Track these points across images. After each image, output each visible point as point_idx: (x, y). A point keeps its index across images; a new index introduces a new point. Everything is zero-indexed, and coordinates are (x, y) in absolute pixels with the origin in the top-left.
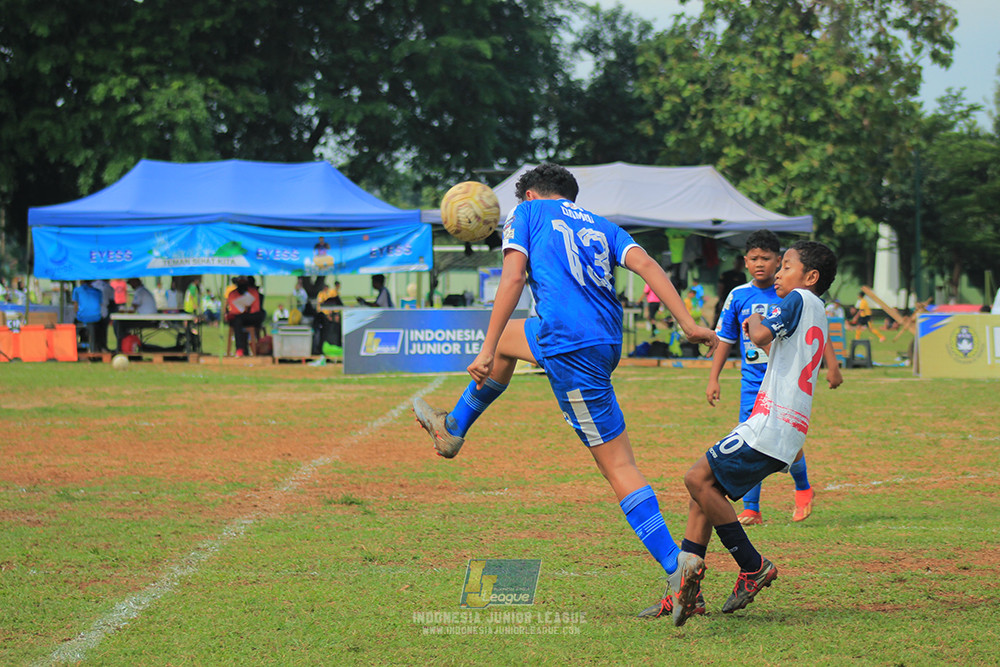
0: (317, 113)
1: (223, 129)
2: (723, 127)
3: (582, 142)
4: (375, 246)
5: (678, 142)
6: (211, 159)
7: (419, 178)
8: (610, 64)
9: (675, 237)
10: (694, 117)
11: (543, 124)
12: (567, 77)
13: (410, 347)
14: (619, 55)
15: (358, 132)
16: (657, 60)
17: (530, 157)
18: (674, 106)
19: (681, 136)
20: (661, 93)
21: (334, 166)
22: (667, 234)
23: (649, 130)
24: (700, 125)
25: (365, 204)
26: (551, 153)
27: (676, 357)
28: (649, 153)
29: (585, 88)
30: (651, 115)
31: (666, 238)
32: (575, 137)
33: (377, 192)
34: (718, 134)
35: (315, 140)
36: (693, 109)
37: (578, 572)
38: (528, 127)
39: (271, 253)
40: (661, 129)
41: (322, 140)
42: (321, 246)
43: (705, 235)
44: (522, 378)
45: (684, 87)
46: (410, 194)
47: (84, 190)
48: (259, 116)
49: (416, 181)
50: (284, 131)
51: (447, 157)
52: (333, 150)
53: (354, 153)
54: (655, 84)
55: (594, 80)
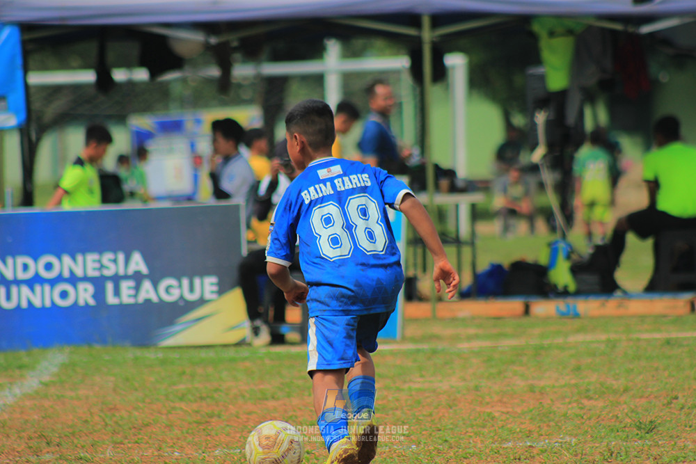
9: (552, 34)
22: (536, 27)
27: (565, 293)
31: (534, 37)
43: (618, 27)
44: (231, 353)
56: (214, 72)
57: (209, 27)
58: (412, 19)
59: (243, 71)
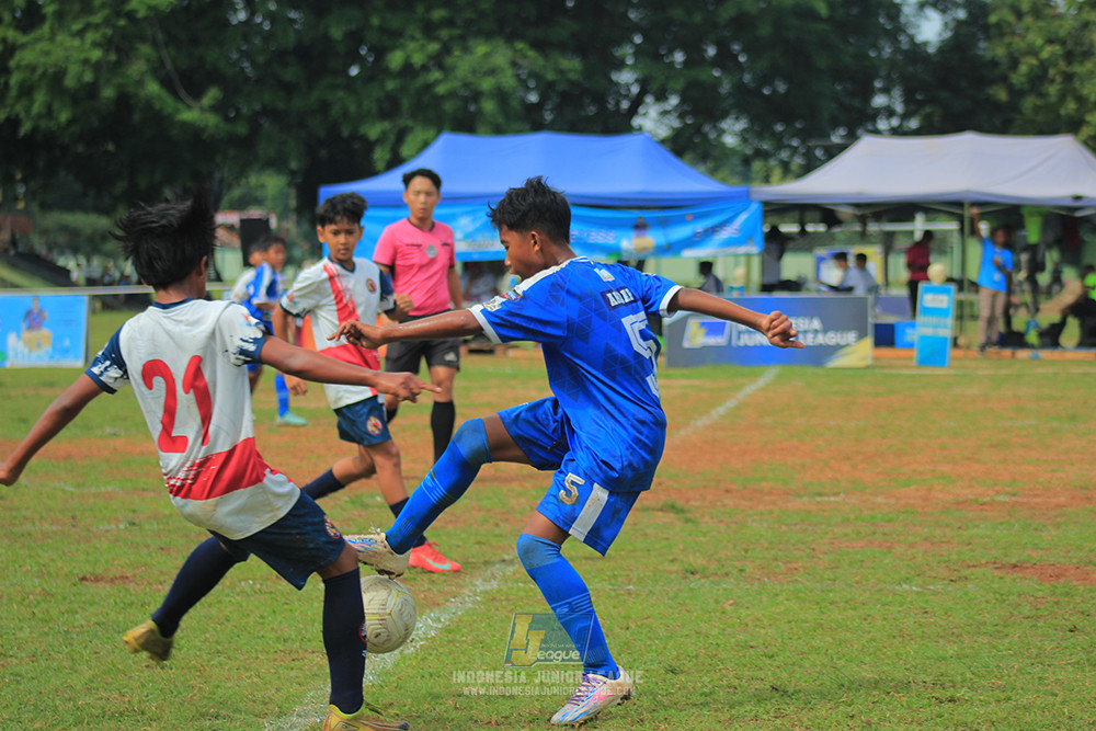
0: (637, 81)
1: (533, 98)
2: (1085, 92)
3: (928, 110)
4: (700, 226)
5: (1037, 109)
6: (519, 132)
7: (749, 151)
8: (960, 24)
9: (1031, 214)
10: (1052, 81)
11: (886, 90)
12: (912, 38)
13: (739, 338)
14: (970, 14)
15: (683, 101)
16: (1011, 18)
17: (870, 128)
18: (1032, 68)
19: (1039, 102)
20: (1016, 55)
21: (656, 139)
22: (1025, 212)
23: (1002, 95)
24: (1059, 90)
25: (688, 180)
26: (895, 122)
27: (1032, 347)
28: (1001, 120)
29: (931, 50)
30: (1004, 79)
31: (1021, 217)
32: (922, 104)
33: (702, 168)
34: (1081, 100)
35: (633, 111)
36: (1052, 72)
37: (920, 586)
38: (869, 93)
39: (586, 235)
40: (1016, 94)
41: (641, 110)
42: (640, 227)
43: (1064, 213)
45: (1042, 47)
46: (740, 169)
47: (380, 165)
48: (573, 83)
49: (745, 155)
50: (600, 99)
51: (779, 128)
52: (654, 120)
53: (677, 124)
54: (1009, 45)
55: (943, 41)
56: (857, 228)
57: (857, 206)
58: (959, 204)
59: (873, 228)
